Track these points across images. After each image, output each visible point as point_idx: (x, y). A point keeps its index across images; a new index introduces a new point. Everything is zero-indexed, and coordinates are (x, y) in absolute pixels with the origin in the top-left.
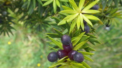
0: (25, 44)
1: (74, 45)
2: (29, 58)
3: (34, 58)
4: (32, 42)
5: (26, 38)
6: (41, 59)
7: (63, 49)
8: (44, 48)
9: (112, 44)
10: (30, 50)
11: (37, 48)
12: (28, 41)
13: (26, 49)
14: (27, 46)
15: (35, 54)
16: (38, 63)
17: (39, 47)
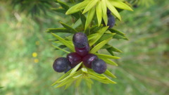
0: (12, 25)
1: (91, 45)
2: (20, 47)
3: (26, 46)
4: (23, 23)
5: (13, 17)
6: (37, 46)
7: (75, 51)
8: (40, 30)
9: (135, 23)
10: (20, 35)
11: (29, 31)
12: (16, 21)
13: (14, 33)
14: (15, 29)
15: (28, 41)
16: (33, 52)
17: (32, 29)
